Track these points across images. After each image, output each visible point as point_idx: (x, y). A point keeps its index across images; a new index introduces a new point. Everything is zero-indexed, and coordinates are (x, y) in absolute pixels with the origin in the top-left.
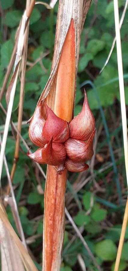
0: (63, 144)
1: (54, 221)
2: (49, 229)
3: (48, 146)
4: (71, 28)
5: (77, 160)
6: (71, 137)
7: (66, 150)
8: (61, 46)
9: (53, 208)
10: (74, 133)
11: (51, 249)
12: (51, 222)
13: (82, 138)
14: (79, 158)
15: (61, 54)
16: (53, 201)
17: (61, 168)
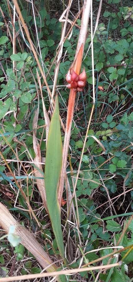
0: (77, 82)
1: (71, 109)
2: (69, 112)
3: (73, 82)
4: (82, 46)
5: (81, 87)
6: (79, 80)
7: (78, 84)
8: (78, 51)
9: (71, 104)
10: (80, 79)
11: (70, 118)
12: (70, 109)
13: (83, 80)
14: (81, 86)
15: (78, 53)
16: (71, 102)
17: (75, 90)
